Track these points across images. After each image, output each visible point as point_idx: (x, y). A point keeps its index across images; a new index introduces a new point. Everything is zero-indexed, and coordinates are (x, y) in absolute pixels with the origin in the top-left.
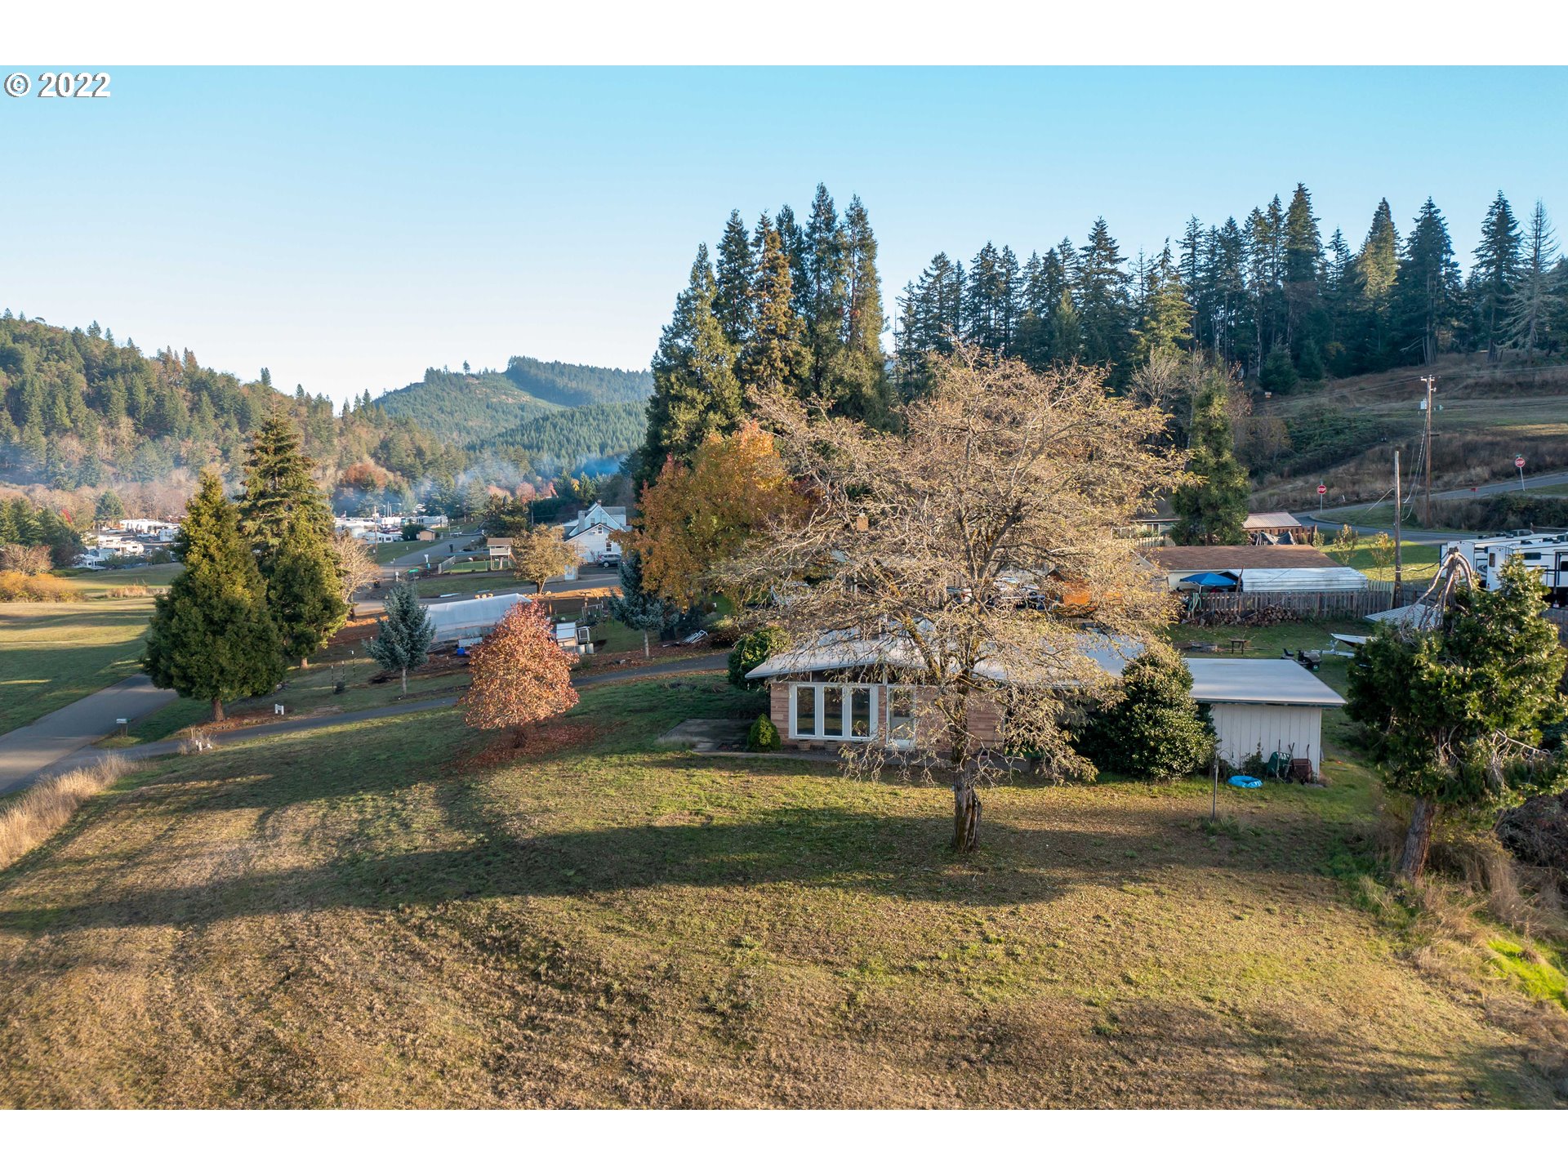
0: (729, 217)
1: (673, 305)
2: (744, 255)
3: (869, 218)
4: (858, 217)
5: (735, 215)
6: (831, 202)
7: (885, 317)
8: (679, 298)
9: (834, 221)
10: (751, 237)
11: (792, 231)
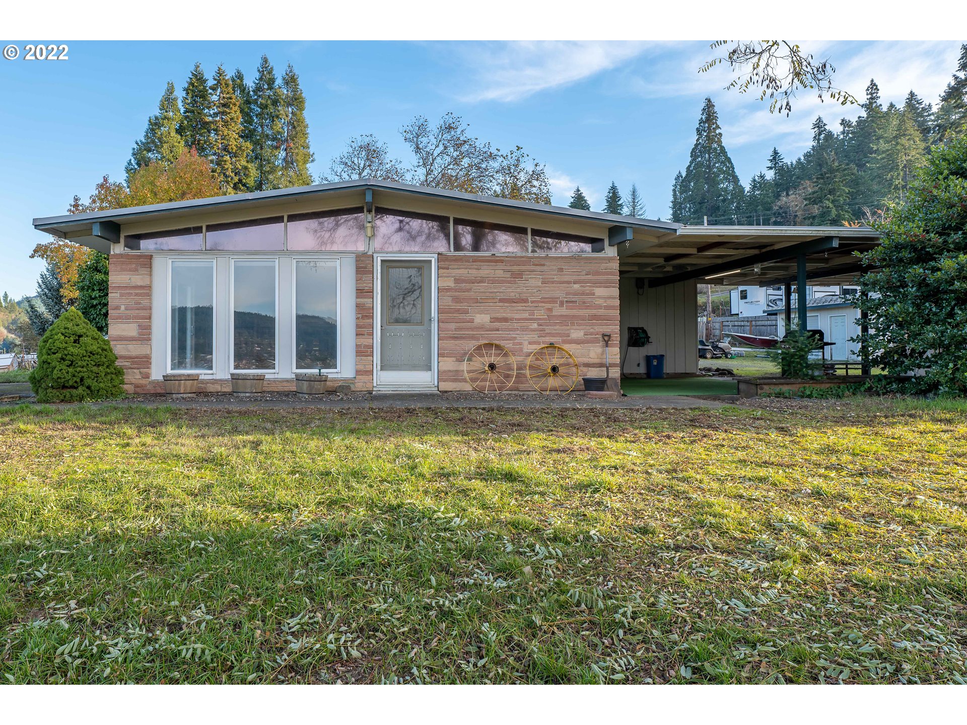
0: (192, 68)
1: (146, 126)
2: (203, 95)
3: (300, 81)
4: (291, 80)
5: (197, 67)
6: (272, 68)
7: (311, 153)
8: (150, 121)
9: (274, 82)
10: (211, 82)
11: (243, 89)
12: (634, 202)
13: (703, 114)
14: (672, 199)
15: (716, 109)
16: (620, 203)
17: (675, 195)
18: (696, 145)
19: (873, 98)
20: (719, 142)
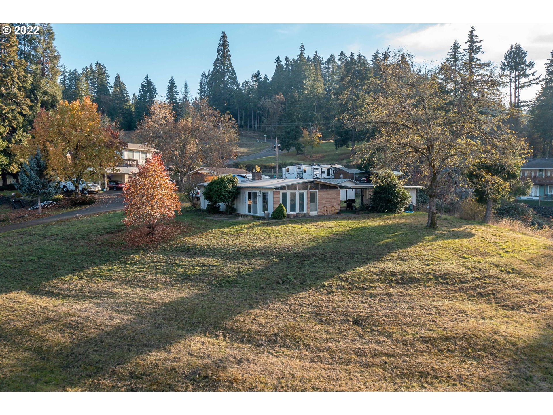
12: (186, 92)
13: (220, 41)
14: (199, 88)
15: (228, 39)
16: (176, 90)
17: (201, 86)
18: (217, 59)
19: (302, 54)
20: (229, 60)
